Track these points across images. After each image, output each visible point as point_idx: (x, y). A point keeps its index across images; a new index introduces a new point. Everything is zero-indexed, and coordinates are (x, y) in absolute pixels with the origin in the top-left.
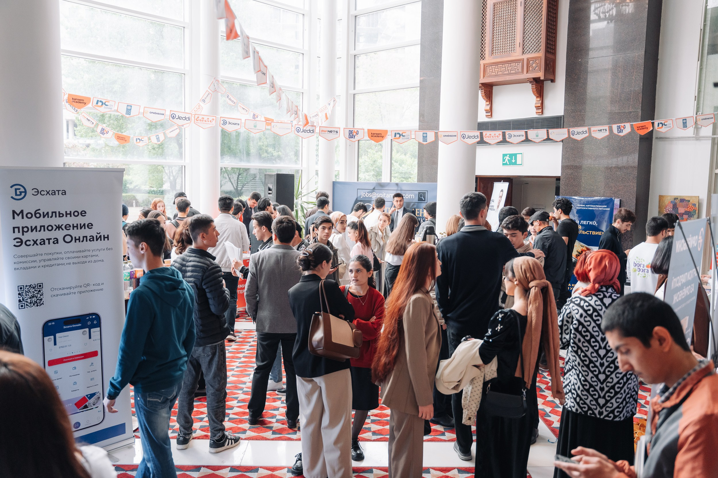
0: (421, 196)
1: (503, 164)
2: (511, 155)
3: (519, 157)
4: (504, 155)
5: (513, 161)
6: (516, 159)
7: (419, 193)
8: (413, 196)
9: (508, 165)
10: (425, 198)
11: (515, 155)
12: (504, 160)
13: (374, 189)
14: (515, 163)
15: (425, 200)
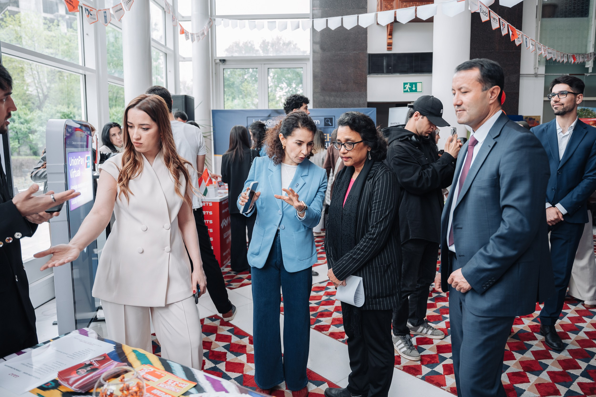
0: (328, 121)
1: (404, 92)
2: (411, 84)
3: (419, 85)
4: (405, 84)
5: (414, 89)
6: (416, 87)
7: (325, 119)
8: (318, 122)
9: (408, 92)
10: (332, 123)
11: (416, 84)
12: (405, 88)
13: (269, 116)
14: (416, 91)
15: (332, 125)
